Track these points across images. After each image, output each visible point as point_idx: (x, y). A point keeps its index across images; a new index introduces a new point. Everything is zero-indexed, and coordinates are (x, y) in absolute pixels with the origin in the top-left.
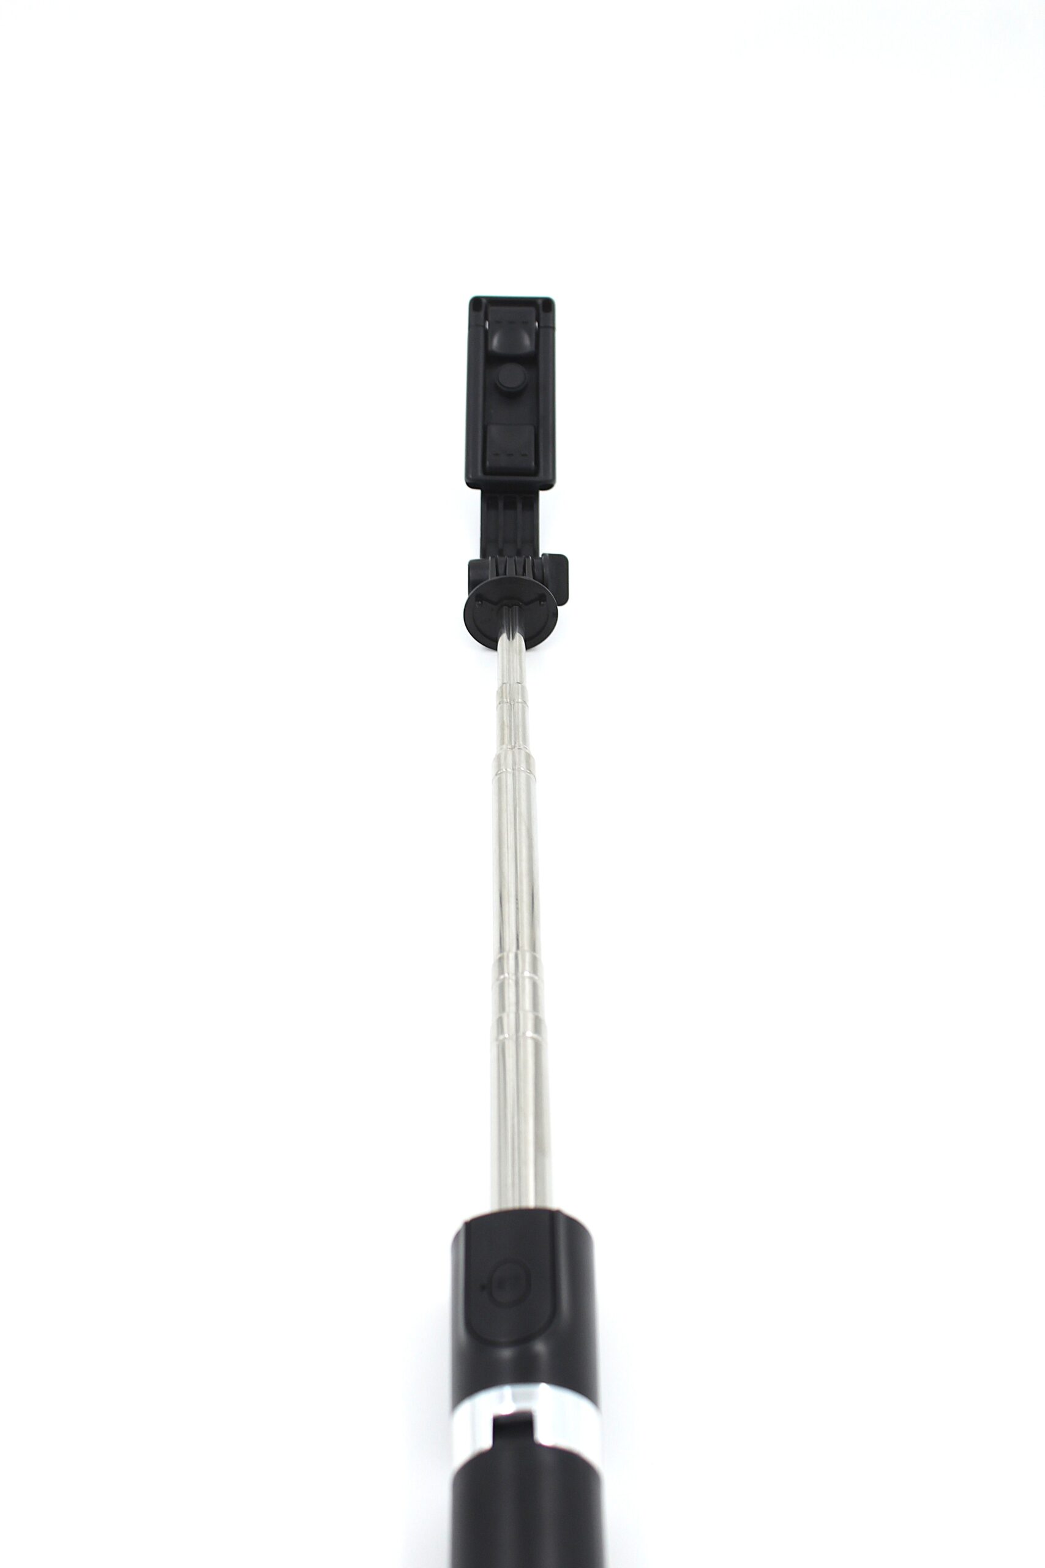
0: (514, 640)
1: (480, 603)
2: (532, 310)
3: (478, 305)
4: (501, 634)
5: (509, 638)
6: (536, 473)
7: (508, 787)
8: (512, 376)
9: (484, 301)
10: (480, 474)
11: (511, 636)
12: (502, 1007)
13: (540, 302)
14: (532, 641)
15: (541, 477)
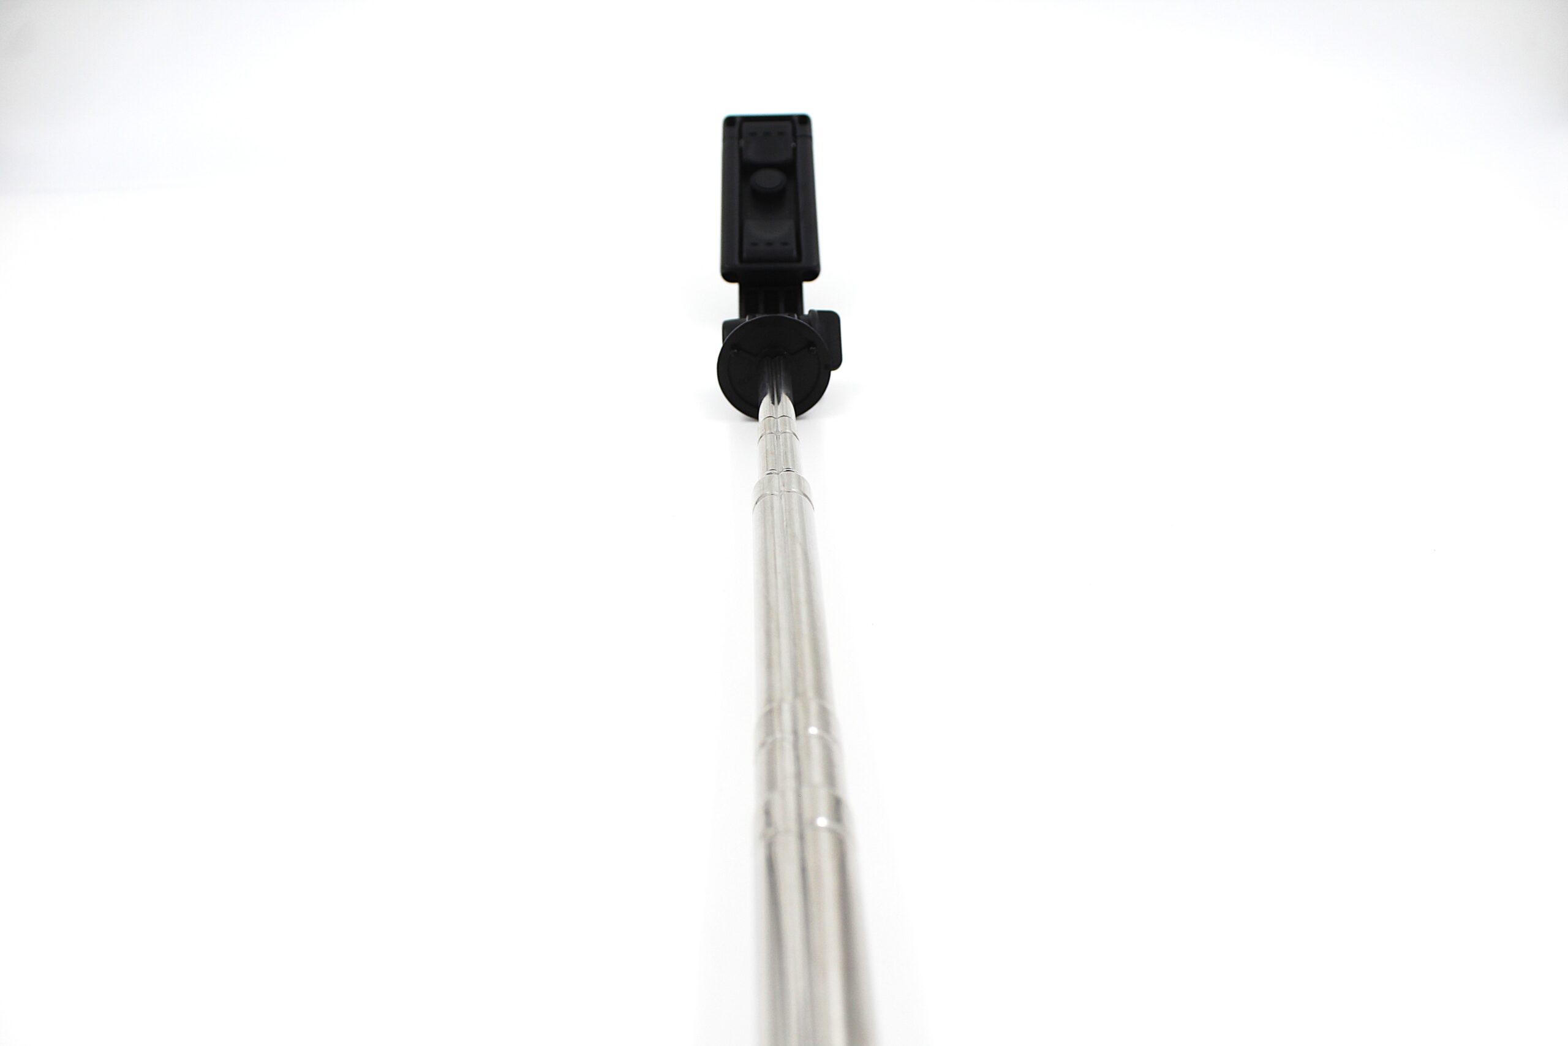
0: (780, 404)
1: (736, 351)
2: (788, 124)
3: (731, 123)
4: (765, 396)
5: (773, 403)
6: (799, 259)
7: (775, 511)
8: (768, 180)
9: (738, 120)
10: (737, 262)
11: (776, 400)
12: (770, 782)
13: (796, 120)
14: (802, 406)
15: (804, 263)
